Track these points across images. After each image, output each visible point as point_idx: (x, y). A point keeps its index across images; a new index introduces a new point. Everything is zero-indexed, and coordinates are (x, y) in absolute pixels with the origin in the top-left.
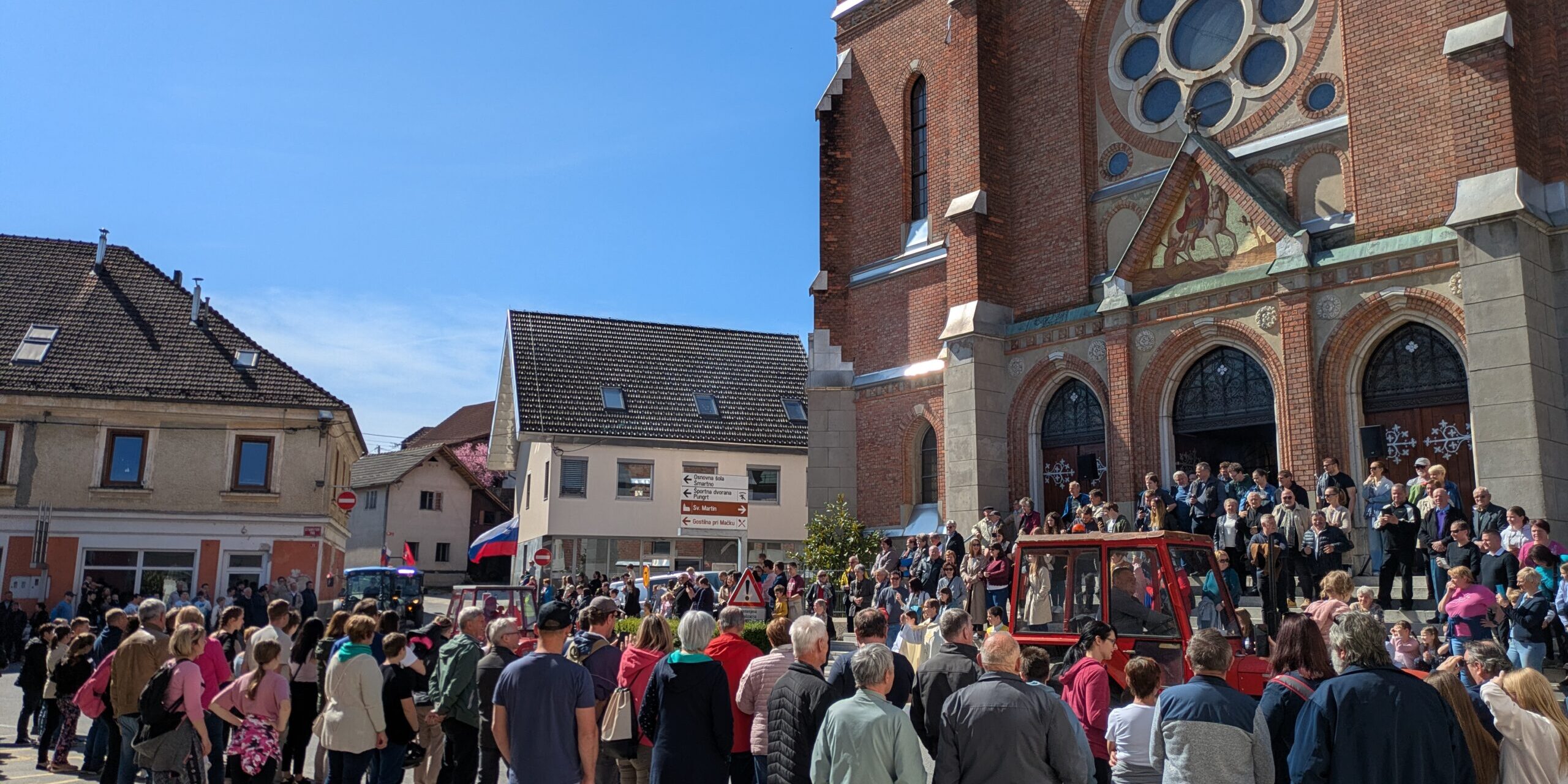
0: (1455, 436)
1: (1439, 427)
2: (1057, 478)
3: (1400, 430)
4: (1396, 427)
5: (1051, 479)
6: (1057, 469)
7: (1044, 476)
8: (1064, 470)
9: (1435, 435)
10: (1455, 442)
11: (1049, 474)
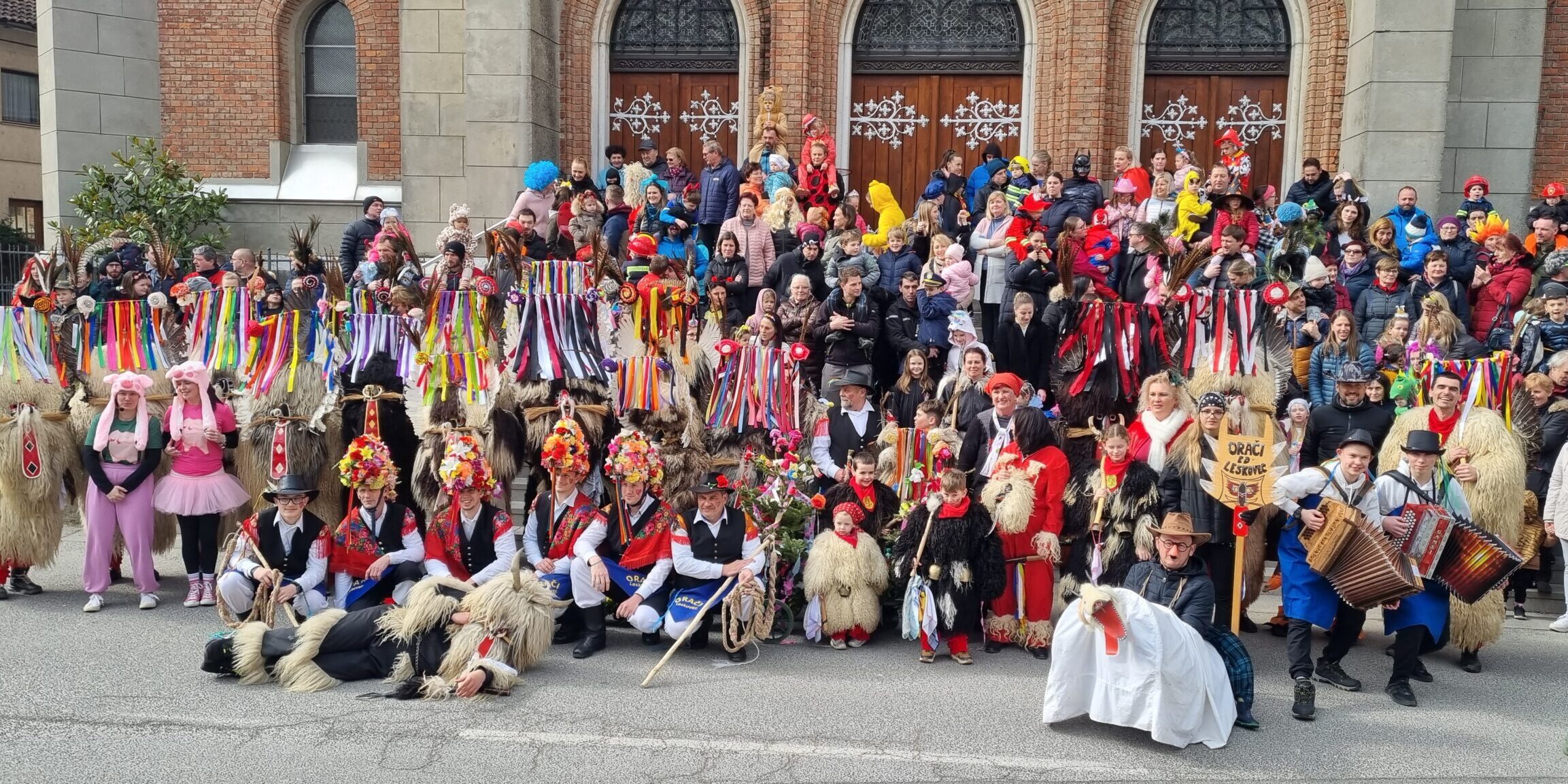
0: (1257, 119)
1: (1239, 104)
2: (637, 124)
3: (1187, 104)
4: (1183, 99)
5: (624, 124)
6: (637, 108)
7: (612, 119)
8: (651, 112)
9: (1231, 115)
10: (1257, 127)
11: (621, 115)
